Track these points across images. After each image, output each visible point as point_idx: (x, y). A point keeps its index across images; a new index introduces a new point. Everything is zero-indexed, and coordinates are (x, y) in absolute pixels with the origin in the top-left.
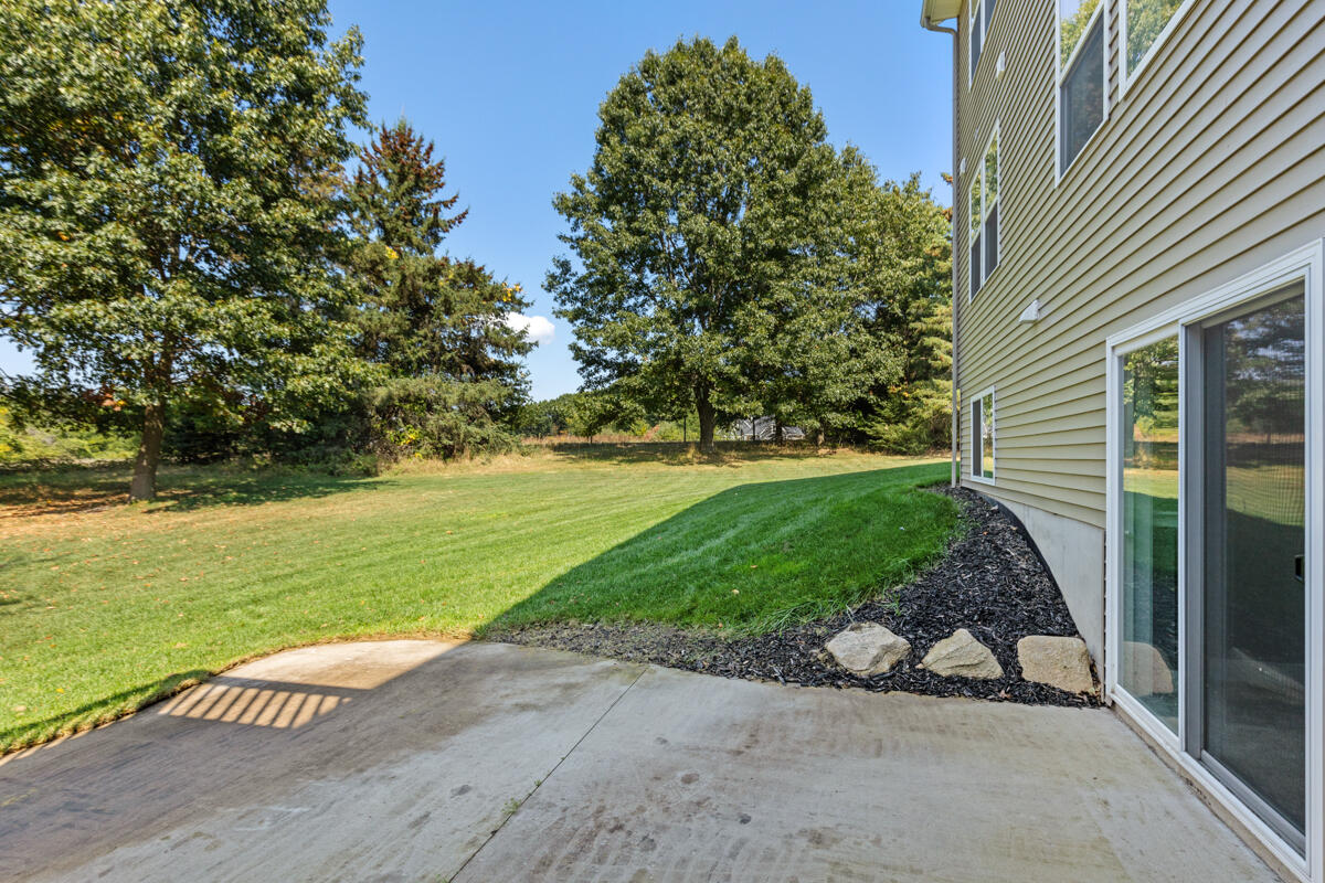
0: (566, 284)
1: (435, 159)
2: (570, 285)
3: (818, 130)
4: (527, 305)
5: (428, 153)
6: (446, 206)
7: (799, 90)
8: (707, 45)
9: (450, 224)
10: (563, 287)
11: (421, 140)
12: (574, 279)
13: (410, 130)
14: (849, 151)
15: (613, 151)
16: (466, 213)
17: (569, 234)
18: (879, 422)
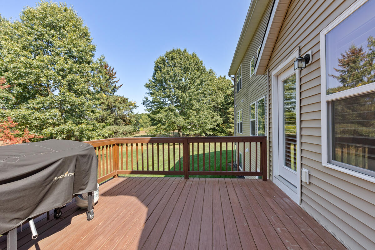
0: (147, 103)
1: (114, 71)
2: (148, 103)
3: (204, 70)
4: (137, 107)
5: (112, 70)
6: (116, 82)
7: (200, 61)
8: (180, 50)
9: (118, 87)
10: (146, 103)
11: (111, 67)
12: (149, 101)
13: (108, 64)
14: (210, 70)
15: (159, 74)
16: (122, 85)
17: (148, 92)
18: (218, 132)
